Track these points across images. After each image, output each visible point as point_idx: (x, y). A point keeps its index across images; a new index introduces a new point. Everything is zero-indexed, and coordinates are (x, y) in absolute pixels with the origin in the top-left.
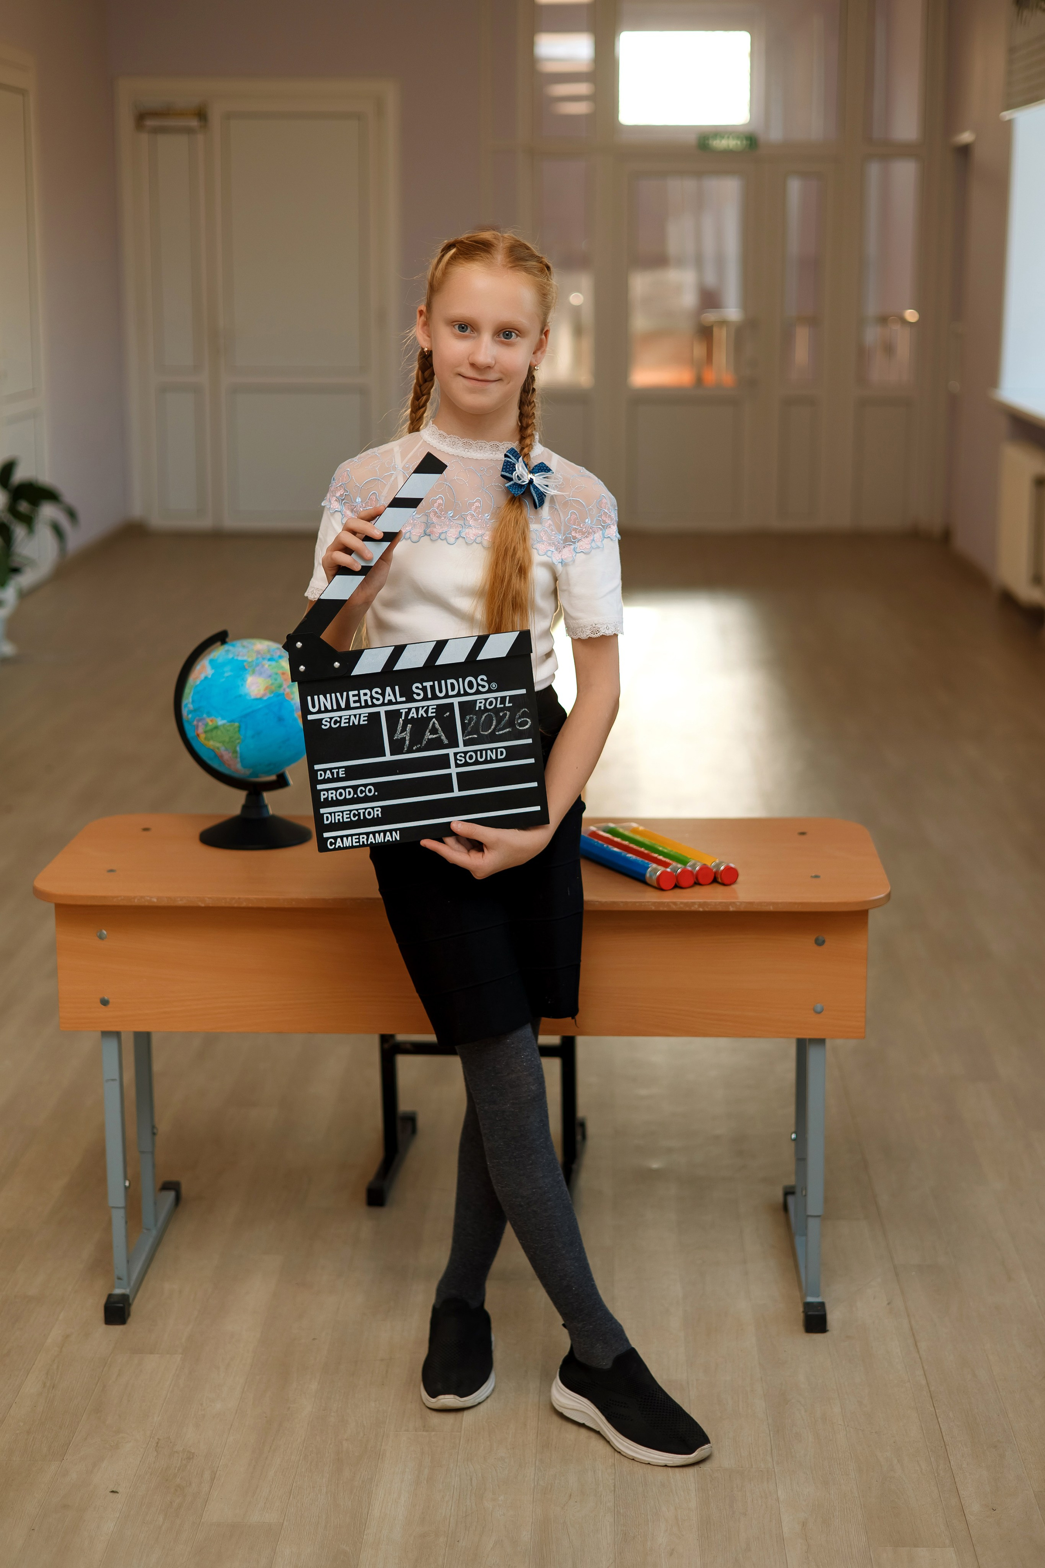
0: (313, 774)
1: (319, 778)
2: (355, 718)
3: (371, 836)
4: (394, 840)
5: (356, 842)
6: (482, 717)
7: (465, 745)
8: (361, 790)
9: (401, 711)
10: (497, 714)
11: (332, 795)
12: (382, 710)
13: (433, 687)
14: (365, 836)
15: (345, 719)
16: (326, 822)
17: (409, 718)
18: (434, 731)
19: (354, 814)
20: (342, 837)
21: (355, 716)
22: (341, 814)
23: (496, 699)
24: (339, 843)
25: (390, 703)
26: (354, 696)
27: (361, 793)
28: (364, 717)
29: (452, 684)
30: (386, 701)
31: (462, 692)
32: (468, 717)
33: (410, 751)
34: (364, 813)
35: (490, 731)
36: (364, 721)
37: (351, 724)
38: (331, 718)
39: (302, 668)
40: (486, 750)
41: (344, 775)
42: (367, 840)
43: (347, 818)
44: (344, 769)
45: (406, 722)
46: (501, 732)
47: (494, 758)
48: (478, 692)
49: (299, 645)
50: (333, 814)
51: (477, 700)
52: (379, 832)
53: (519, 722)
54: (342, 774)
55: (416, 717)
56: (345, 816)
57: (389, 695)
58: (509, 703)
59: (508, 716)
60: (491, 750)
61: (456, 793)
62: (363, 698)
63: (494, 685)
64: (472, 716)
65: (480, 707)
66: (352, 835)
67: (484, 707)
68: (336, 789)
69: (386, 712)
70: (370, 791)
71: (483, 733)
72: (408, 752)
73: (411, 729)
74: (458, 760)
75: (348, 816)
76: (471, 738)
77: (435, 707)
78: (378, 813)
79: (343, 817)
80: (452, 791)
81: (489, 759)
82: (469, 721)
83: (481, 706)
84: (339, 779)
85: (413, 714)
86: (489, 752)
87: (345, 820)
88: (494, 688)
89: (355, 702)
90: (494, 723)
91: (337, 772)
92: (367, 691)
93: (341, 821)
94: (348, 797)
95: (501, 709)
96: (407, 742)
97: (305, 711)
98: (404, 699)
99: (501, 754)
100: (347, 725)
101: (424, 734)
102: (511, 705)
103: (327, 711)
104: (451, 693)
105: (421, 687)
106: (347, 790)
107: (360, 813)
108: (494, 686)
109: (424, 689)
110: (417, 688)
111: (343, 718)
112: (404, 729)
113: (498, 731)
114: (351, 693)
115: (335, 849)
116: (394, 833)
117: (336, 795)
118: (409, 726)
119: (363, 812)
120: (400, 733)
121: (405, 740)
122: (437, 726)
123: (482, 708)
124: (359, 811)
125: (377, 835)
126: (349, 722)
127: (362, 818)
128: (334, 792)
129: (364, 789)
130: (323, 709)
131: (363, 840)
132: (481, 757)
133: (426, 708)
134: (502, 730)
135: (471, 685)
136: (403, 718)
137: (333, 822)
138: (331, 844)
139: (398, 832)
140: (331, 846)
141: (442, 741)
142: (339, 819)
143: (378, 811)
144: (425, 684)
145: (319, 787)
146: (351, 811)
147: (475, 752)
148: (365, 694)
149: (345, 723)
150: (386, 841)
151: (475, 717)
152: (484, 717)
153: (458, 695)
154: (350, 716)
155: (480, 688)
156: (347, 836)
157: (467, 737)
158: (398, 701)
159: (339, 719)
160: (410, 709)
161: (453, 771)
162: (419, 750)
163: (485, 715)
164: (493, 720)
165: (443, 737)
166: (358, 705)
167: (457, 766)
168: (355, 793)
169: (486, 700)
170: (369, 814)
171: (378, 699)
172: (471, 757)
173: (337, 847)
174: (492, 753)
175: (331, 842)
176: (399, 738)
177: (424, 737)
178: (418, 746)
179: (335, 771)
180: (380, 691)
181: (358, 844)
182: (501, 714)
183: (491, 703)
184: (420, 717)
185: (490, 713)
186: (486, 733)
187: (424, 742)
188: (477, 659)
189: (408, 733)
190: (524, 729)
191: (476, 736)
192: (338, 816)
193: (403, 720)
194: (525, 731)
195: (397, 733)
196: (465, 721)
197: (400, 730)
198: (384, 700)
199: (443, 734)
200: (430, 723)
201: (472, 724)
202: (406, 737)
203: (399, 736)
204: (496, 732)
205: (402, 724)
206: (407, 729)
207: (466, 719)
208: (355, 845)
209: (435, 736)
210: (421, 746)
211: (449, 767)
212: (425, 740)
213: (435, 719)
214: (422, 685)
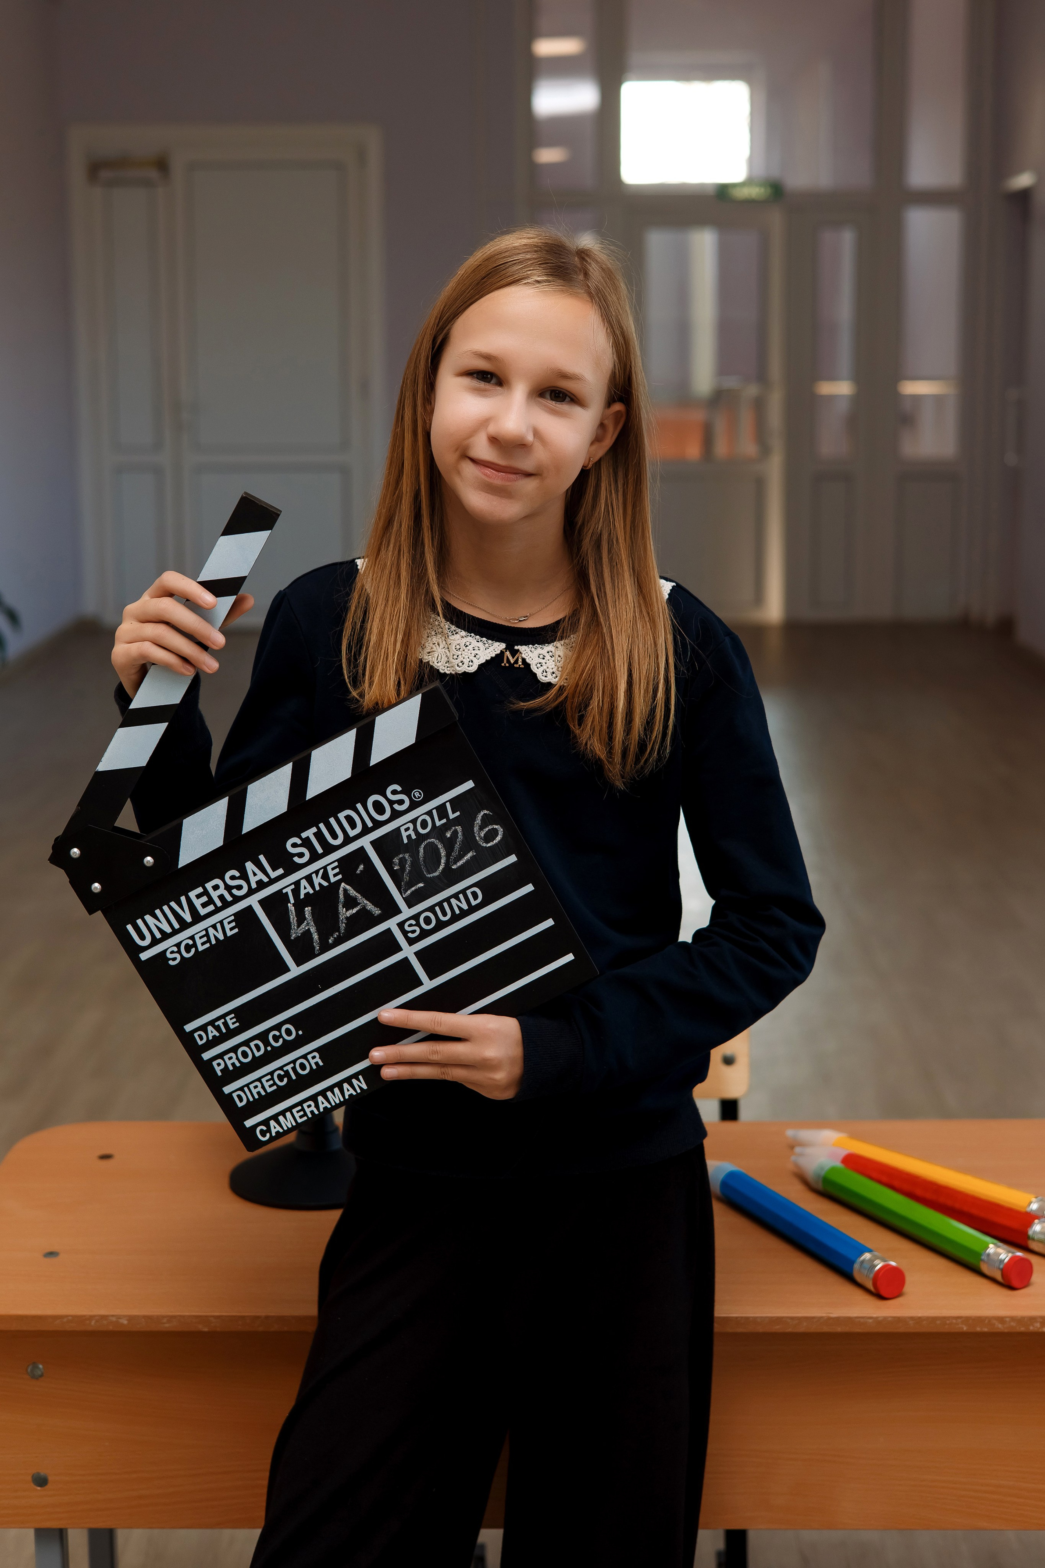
0: (187, 1040)
1: (200, 1043)
2: (216, 930)
3: (320, 1099)
4: (359, 1091)
5: (301, 1117)
6: (419, 852)
7: (410, 906)
8: (275, 1037)
9: (284, 891)
10: (442, 839)
11: (232, 1061)
12: (253, 901)
13: (319, 835)
14: (311, 1103)
15: (201, 938)
16: (240, 1105)
17: (302, 896)
18: (350, 902)
19: (279, 1076)
20: (275, 1117)
21: (214, 927)
22: (258, 1083)
23: (429, 813)
24: (275, 1128)
25: (261, 885)
26: (198, 896)
27: (276, 1040)
28: (229, 923)
29: (349, 819)
30: (254, 886)
31: (370, 824)
32: (396, 860)
33: (325, 948)
34: (294, 1069)
35: (441, 868)
36: (231, 929)
38: (178, 945)
39: (96, 887)
40: (448, 900)
41: (237, 1024)
42: (317, 1106)
43: (270, 1086)
44: (233, 1015)
45: (300, 905)
46: (459, 864)
47: (465, 906)
48: (396, 815)
49: (75, 852)
50: (246, 1089)
51: (399, 828)
52: (331, 1088)
53: (482, 835)
54: (233, 1023)
55: (311, 892)
56: (266, 1085)
57: (255, 874)
58: (453, 814)
59: (460, 833)
60: (456, 896)
61: (428, 984)
62: (215, 895)
63: (417, 794)
64: (401, 856)
65: (409, 837)
66: (290, 1109)
67: (416, 835)
68: (234, 1049)
69: (262, 902)
70: (289, 1032)
71: (431, 875)
72: (323, 950)
73: (313, 913)
74: (409, 932)
75: (271, 1082)
76: (416, 890)
77: (336, 864)
78: (316, 1060)
79: (263, 1087)
80: (420, 983)
81: (457, 912)
82: (399, 865)
83: (410, 835)
84: (231, 1034)
85: (305, 889)
86: (453, 901)
87: (269, 1090)
88: (419, 798)
89: (204, 905)
90: (443, 853)
91: (222, 1023)
92: (217, 881)
93: (263, 1093)
94: (257, 1054)
95: (445, 827)
96: (316, 937)
97: (133, 950)
98: (280, 871)
99: (475, 895)
100: (208, 945)
101: (336, 913)
102: (458, 814)
103: (165, 936)
104: (352, 833)
105: (299, 842)
106: (252, 1044)
107: (287, 1070)
109: (307, 843)
110: (294, 845)
111: (197, 937)
112: (301, 919)
113: (455, 863)
114: (192, 894)
115: (272, 1139)
116: (354, 1081)
118: (308, 910)
119: (292, 1068)
120: (298, 926)
121: (311, 934)
122: (352, 892)
123: (414, 837)
124: (285, 1069)
125: (329, 1094)
126: (209, 941)
127: (294, 1077)
128: (232, 1055)
129: (277, 1033)
130: (158, 935)
131: (311, 1109)
132: (445, 914)
133: (321, 872)
134: (461, 859)
135: (379, 808)
136: (292, 901)
137: (251, 1099)
138: (263, 1133)
139: (360, 1077)
140: (264, 1136)
141: (369, 913)
142: (259, 1093)
143: (314, 1057)
144: (304, 835)
145: (206, 1056)
146: (272, 1073)
147: (431, 909)
148: (216, 888)
149: (203, 944)
150: (347, 1097)
151: (407, 856)
152: (421, 850)
153: (366, 831)
154: (206, 930)
155: (396, 806)
156: (283, 1113)
157: (409, 892)
158: (272, 877)
159: (191, 942)
160: (297, 884)
161: (408, 952)
162: (339, 942)
163: (423, 846)
164: (438, 849)
165: (370, 906)
166: (211, 908)
167: (411, 942)
168: (267, 1043)
169: (414, 821)
170: (303, 1067)
171: (239, 888)
172: (428, 921)
173: (274, 1134)
174: (460, 902)
175: (261, 1131)
176: (298, 936)
177: (339, 918)
178: (335, 936)
179: (220, 1023)
180: (237, 874)
181: (305, 1118)
182: (448, 835)
183: (424, 824)
184: (319, 889)
185: (429, 840)
186: (436, 874)
187: (343, 926)
188: (371, 765)
189: (310, 921)
190: (496, 844)
191: (421, 885)
192: (255, 1089)
193: (294, 905)
194: (499, 845)
195: (293, 928)
196: (393, 868)
197: (295, 921)
198: (250, 884)
199: (368, 902)
200: (339, 892)
201: (408, 868)
202: (309, 929)
203: (297, 933)
204: (453, 865)
205: (295, 911)
206: (306, 916)
207: (395, 864)
208: (300, 1121)
209: (355, 910)
210: (340, 934)
211: (399, 949)
212: (342, 923)
213: (344, 884)
214: (300, 838)
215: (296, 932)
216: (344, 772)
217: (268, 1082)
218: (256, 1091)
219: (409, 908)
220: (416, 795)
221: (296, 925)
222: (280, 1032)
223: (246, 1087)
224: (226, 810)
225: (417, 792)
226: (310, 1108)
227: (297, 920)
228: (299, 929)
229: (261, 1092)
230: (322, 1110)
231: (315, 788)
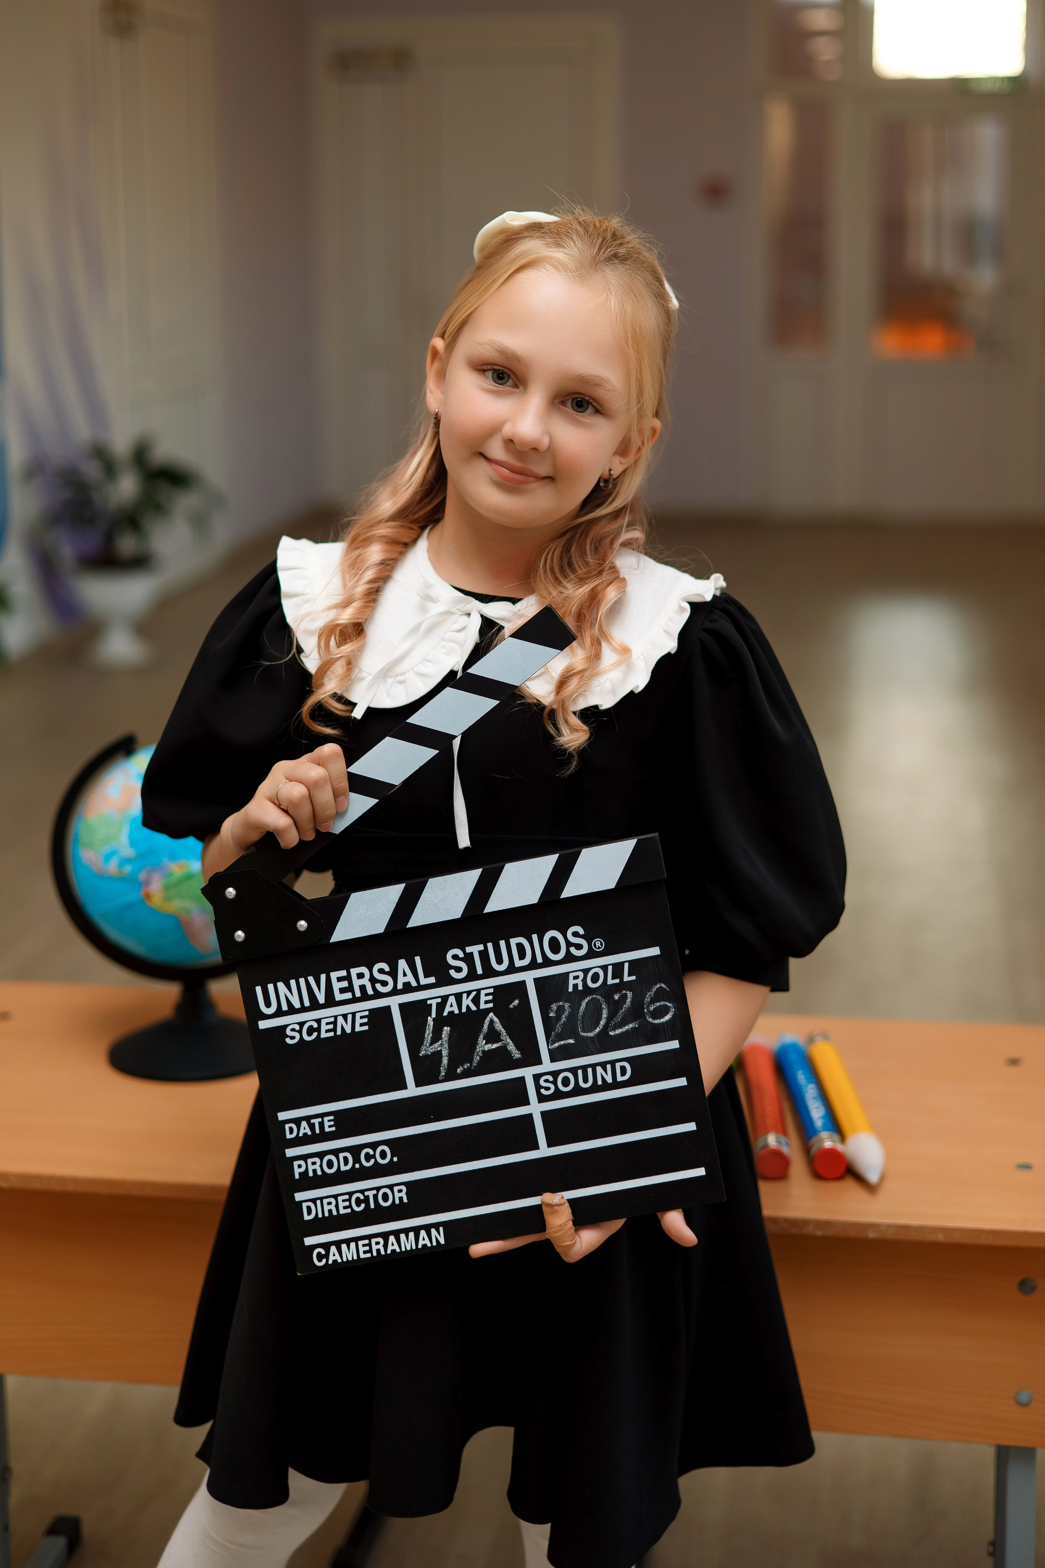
0: (276, 1129)
1: (289, 1136)
2: (346, 1020)
3: (392, 1239)
4: (434, 1244)
5: (365, 1252)
6: (580, 1005)
7: (553, 1060)
8: (367, 1154)
9: (429, 1002)
10: (608, 997)
11: (314, 1167)
12: (394, 1003)
13: (484, 955)
14: (381, 1240)
15: (327, 1024)
16: (306, 1217)
17: (445, 1014)
18: (492, 1036)
19: (358, 1199)
20: (338, 1244)
21: (345, 1017)
22: (333, 1200)
23: (604, 968)
24: (334, 1255)
25: (408, 988)
26: (340, 979)
27: (368, 1160)
28: (362, 1017)
29: (520, 946)
30: (400, 986)
31: (540, 960)
32: (554, 1007)
33: (451, 1076)
34: (375, 1197)
35: (598, 1030)
36: (362, 1025)
37: (339, 1032)
38: (301, 1024)
39: (240, 935)
40: (594, 1066)
41: (334, 1129)
42: (385, 1246)
43: (345, 1208)
44: (332, 1118)
45: (440, 1022)
46: (618, 1031)
47: (609, 1080)
48: (570, 958)
49: (231, 892)
50: (318, 1202)
51: (568, 973)
52: (406, 1231)
53: (652, 1009)
54: (330, 1126)
55: (457, 1012)
56: (341, 1205)
57: (405, 975)
58: (629, 976)
59: (629, 999)
60: (603, 1065)
61: (544, 1151)
62: (357, 983)
64: (561, 1003)
65: (575, 986)
66: (356, 1240)
67: (583, 987)
68: (321, 1155)
69: (401, 1006)
70: (383, 1155)
71: (585, 1034)
72: (448, 1078)
73: (450, 1035)
74: (543, 1087)
75: (347, 1204)
76: (564, 1045)
77: (491, 990)
78: (401, 1194)
79: (337, 1206)
80: (536, 1147)
81: (600, 1082)
82: (556, 1012)
83: (577, 984)
84: (325, 1137)
85: (451, 1007)
86: (599, 1070)
87: (342, 1211)
88: (600, 948)
89: (342, 990)
90: (605, 1014)
91: (319, 1123)
92: (364, 970)
93: (335, 1213)
94: (343, 1168)
95: (616, 988)
96: (445, 1061)
97: (254, 1015)
98: (432, 980)
99: (623, 1072)
100: (331, 1034)
101: (475, 1043)
102: (634, 978)
103: (292, 1010)
104: (518, 963)
105: (461, 955)
106: (341, 1155)
107: (368, 1196)
108: (598, 944)
109: (468, 959)
110: (455, 957)
111: (323, 1022)
112: (436, 1037)
113: (614, 1030)
114: (334, 975)
116: (433, 1231)
117: (321, 1166)
118: (447, 1030)
119: (374, 1195)
120: (431, 1044)
121: (441, 1056)
122: (498, 1026)
123: (580, 988)
124: (366, 1193)
125: (403, 1236)
126: (334, 1030)
127: (372, 1206)
128: (317, 1160)
129: (371, 1152)
130: (285, 1007)
132: (586, 1080)
133: (474, 994)
134: (621, 1027)
135: (555, 945)
136: (434, 1015)
137: (320, 1216)
138: (320, 1257)
139: (441, 1229)
140: (320, 1260)
141: (509, 1053)
142: (330, 1211)
143: (400, 1191)
144: (469, 949)
145: (290, 1152)
146: (351, 1194)
147: (574, 1071)
148: (360, 976)
149: (327, 1031)
150: (420, 1246)
151: (567, 1005)
152: (584, 1004)
153: (533, 965)
154: (336, 1017)
155: (573, 950)
156: (348, 1242)
157: (556, 1045)
158: (422, 983)
159: (315, 1025)
160: (445, 998)
161: (535, 1109)
162: (467, 1074)
163: (586, 1000)
164: (601, 1009)
165: (511, 1047)
166: (349, 995)
167: (542, 1099)
168: (357, 1159)
169: (586, 971)
170: (385, 1197)
171: (384, 983)
172: (566, 1082)
173: (330, 1262)
174: (606, 1073)
175: (319, 1254)
176: (428, 1054)
177: (475, 1049)
178: (466, 1067)
179: (316, 1121)
180: (387, 969)
181: (369, 1255)
182: (616, 997)
183: (595, 978)
184: (465, 1011)
185: (594, 996)
186: (591, 1035)
187: (477, 1059)
188: (561, 897)
189: (445, 1043)
190: (663, 1023)
191: (572, 1041)
192: (328, 1205)
193: (434, 1020)
194: (665, 1025)
195: (425, 1044)
196: (549, 1013)
197: (429, 1037)
198: (397, 983)
199: (511, 1042)
200: (484, 1021)
201: (563, 1019)
202: (441, 1050)
203: (428, 1051)
204: (610, 1031)
205: (433, 1027)
206: (443, 1036)
207: (552, 1010)
208: (362, 1256)
209: (495, 1046)
210: (471, 1066)
211: (526, 1102)
212: (478, 1055)
213: (493, 1014)
214: (464, 951)
215: (426, 1050)
216: (531, 895)
217: (344, 1203)
218: (329, 1207)
219: (552, 1061)
220: (597, 945)
221: (429, 1042)
222: (375, 1152)
223: (319, 1201)
224: (399, 897)
225: (599, 942)
226: (378, 1246)
227: (431, 1037)
228: (431, 1047)
229: (333, 1212)
230: (389, 1252)
231: (496, 903)
